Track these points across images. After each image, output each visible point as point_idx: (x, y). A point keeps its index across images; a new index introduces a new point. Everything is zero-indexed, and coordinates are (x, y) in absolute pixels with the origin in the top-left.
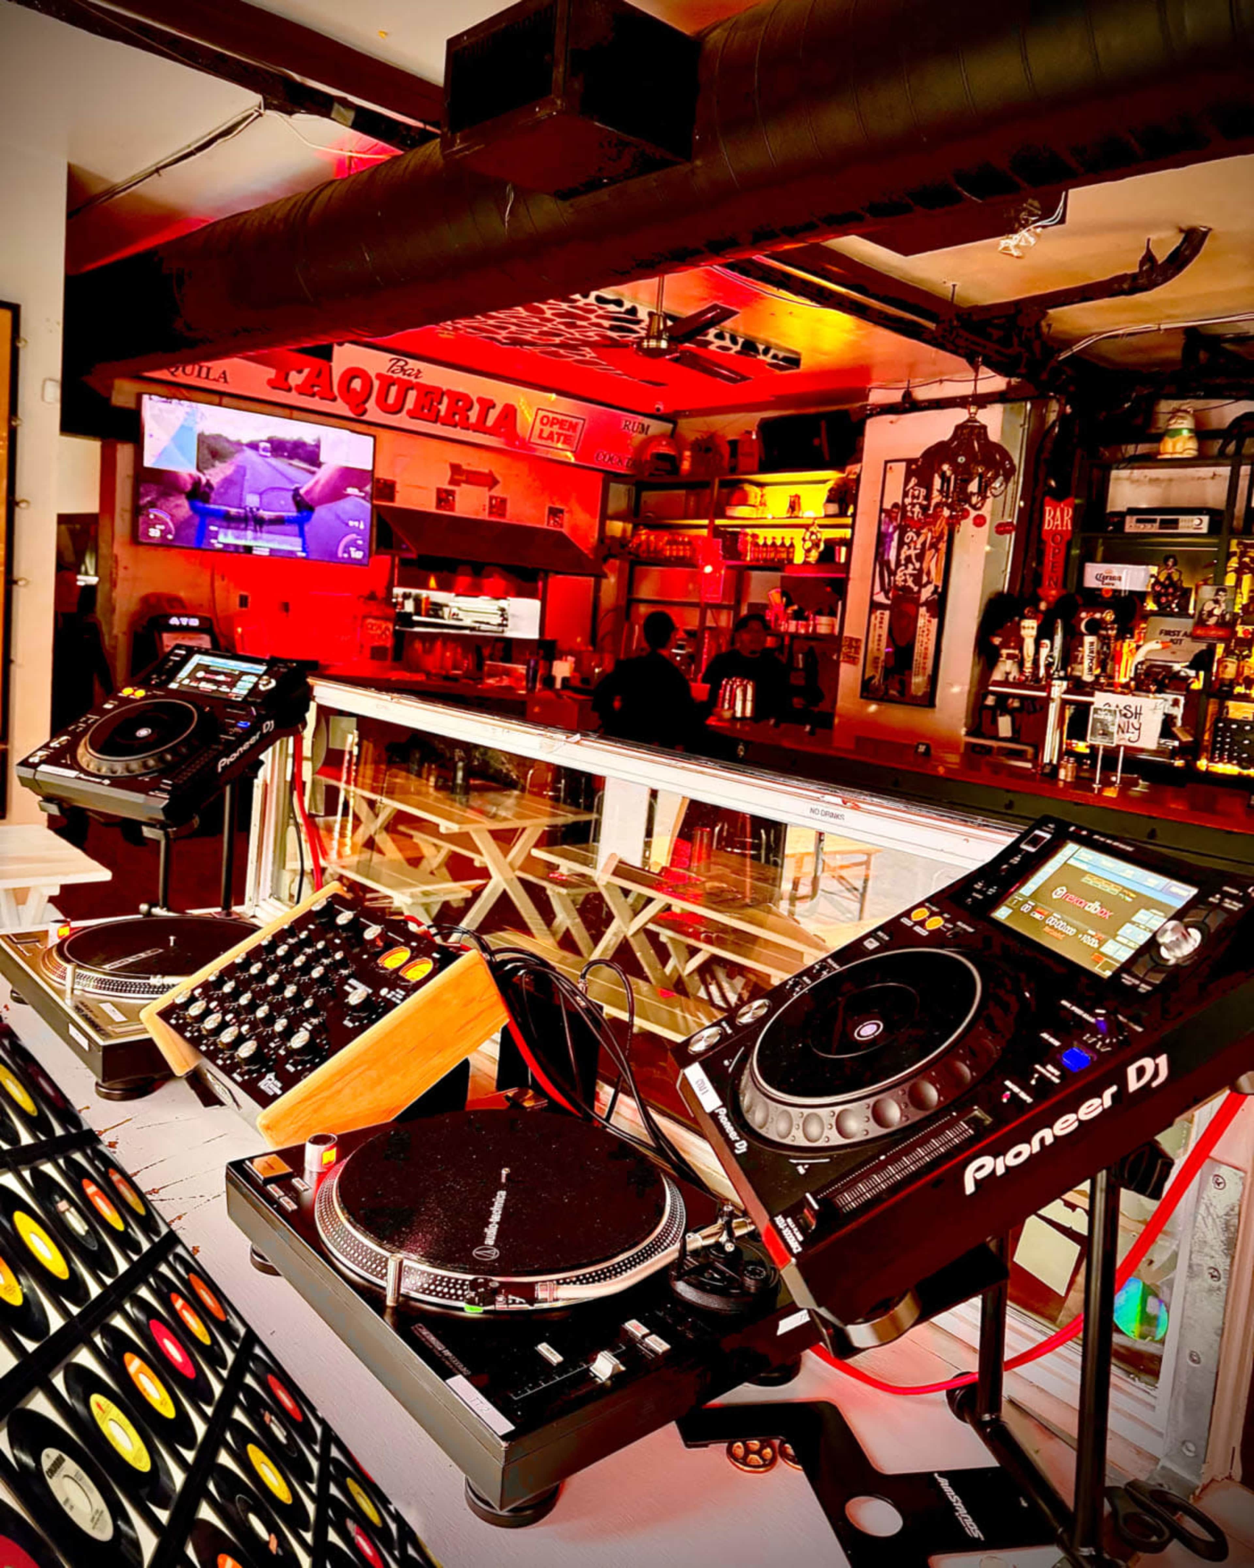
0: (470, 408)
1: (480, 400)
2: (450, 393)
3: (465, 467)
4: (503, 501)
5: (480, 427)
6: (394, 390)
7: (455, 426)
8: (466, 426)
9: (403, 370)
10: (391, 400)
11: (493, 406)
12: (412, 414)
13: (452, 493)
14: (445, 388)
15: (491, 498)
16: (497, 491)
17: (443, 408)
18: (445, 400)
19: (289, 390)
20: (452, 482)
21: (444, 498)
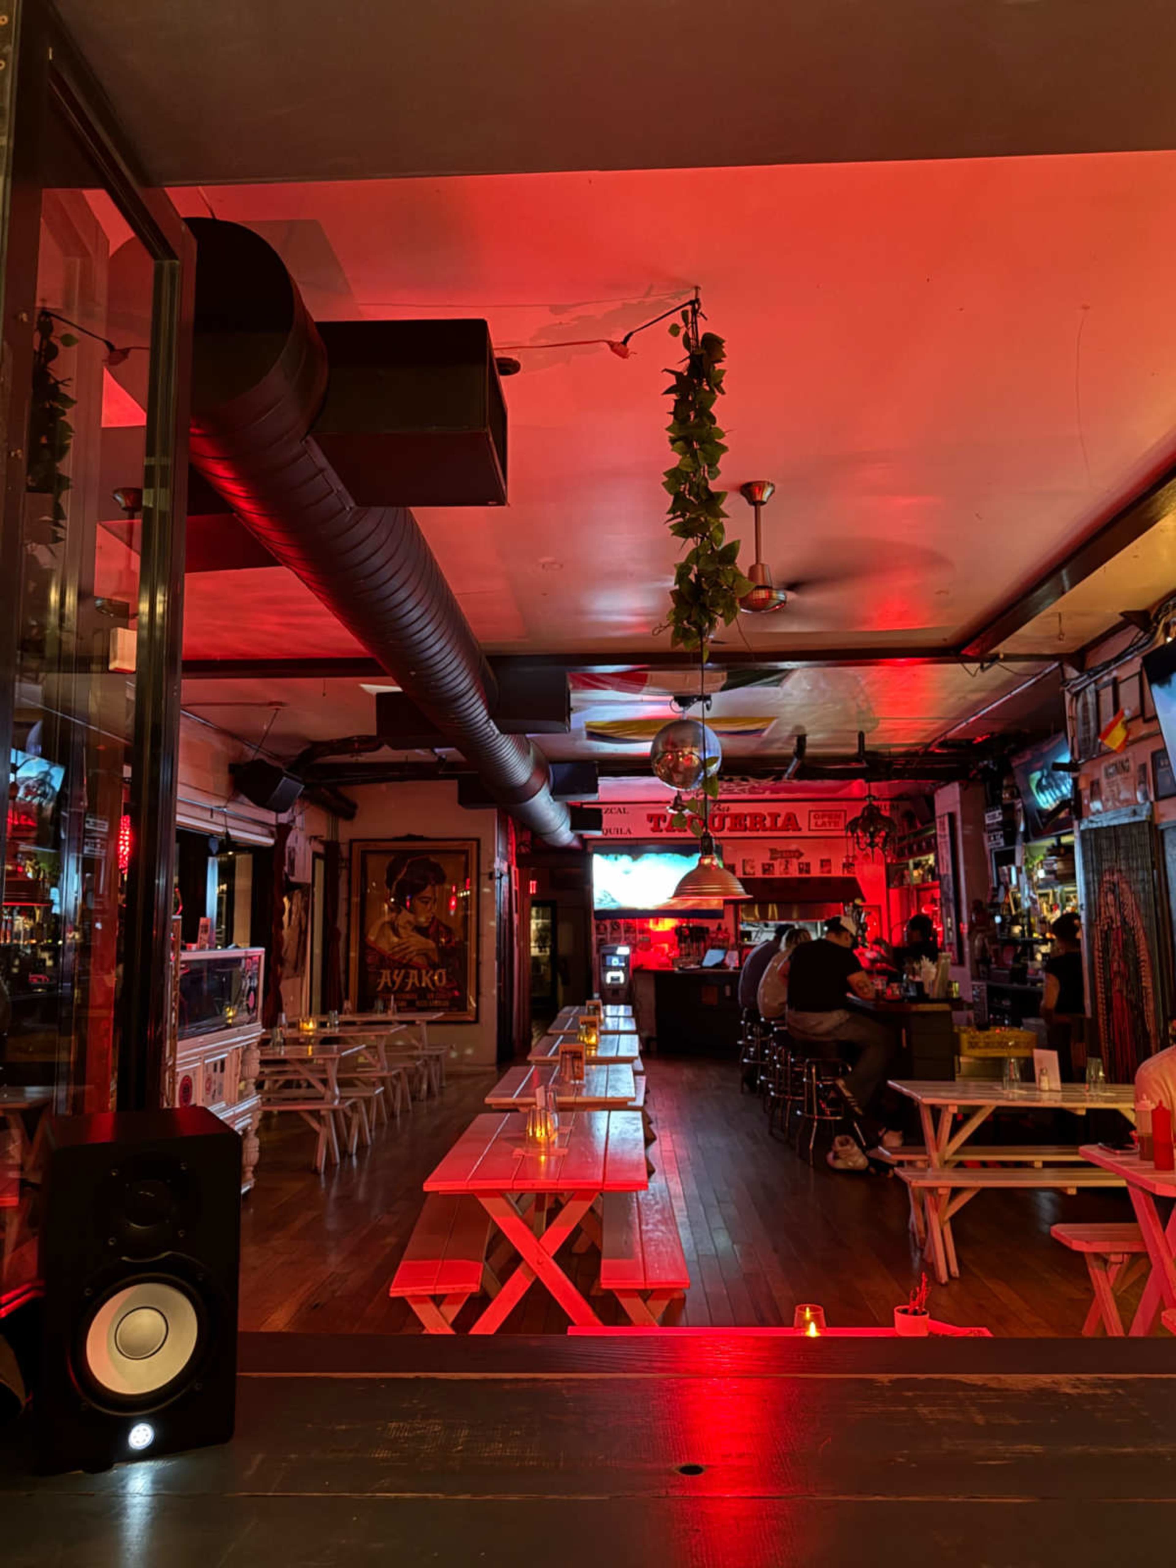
0: (765, 819)
1: (770, 814)
2: (750, 815)
3: (779, 849)
4: (808, 865)
5: (774, 827)
6: (716, 820)
7: (758, 830)
8: (765, 829)
9: (719, 809)
10: (716, 824)
11: (779, 815)
12: (730, 829)
13: (772, 865)
14: (746, 812)
15: (799, 864)
16: (803, 859)
17: (748, 822)
18: (748, 819)
19: (661, 831)
20: (772, 859)
21: (767, 868)
